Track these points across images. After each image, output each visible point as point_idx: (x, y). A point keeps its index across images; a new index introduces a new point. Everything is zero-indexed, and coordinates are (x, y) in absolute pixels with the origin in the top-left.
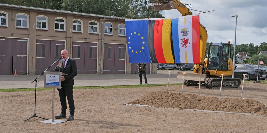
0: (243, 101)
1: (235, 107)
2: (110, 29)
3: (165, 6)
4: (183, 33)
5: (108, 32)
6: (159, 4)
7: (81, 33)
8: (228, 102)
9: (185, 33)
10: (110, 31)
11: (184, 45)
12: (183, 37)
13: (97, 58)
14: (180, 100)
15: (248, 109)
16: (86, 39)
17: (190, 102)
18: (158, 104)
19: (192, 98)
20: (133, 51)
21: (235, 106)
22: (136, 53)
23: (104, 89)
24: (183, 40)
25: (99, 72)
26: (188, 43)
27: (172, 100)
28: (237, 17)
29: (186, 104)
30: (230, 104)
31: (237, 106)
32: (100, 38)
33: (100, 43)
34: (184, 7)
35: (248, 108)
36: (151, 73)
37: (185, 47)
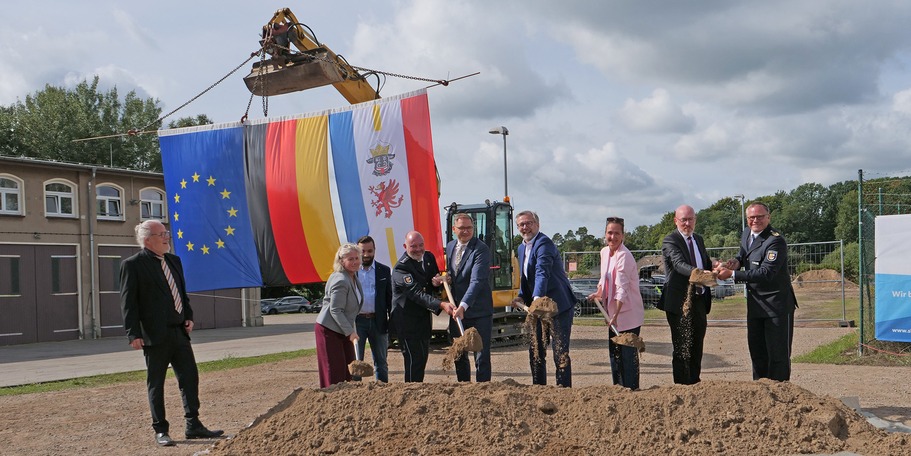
0: (754, 393)
1: (733, 427)
2: (115, 204)
3: (300, 74)
4: (376, 163)
5: (107, 211)
6: (276, 68)
7: (20, 217)
8: (693, 404)
9: (382, 165)
10: (116, 209)
11: (383, 209)
12: (378, 180)
13: (76, 290)
14: (461, 420)
15: (801, 430)
16: (36, 235)
17: (511, 425)
18: (351, 449)
19: (512, 400)
20: (190, 246)
21: (735, 421)
22: (205, 250)
23: (82, 389)
24: (379, 192)
25: (88, 332)
26: (396, 200)
27: (421, 421)
28: (506, 133)
29: (494, 434)
30: (705, 413)
31: (741, 420)
32: (84, 230)
33: (85, 244)
34: (360, 81)
35: (799, 426)
36: (244, 325)
37: (388, 216)
